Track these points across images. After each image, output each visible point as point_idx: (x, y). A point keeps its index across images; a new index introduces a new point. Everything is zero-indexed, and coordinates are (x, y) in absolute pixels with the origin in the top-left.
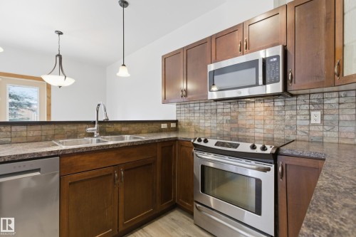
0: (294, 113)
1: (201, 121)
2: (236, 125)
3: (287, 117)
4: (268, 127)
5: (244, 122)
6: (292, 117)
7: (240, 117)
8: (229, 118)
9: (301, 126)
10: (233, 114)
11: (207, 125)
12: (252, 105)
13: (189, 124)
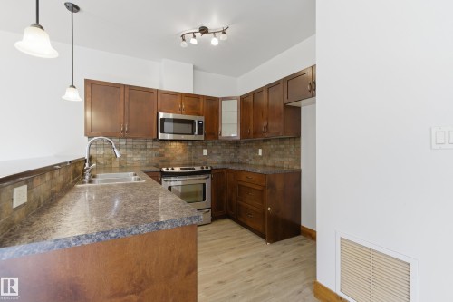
0: (196, 150)
1: (128, 156)
6: (195, 152)
7: (166, 152)
8: (157, 152)
10: (160, 150)
11: (135, 159)
12: (174, 144)
13: (110, 159)
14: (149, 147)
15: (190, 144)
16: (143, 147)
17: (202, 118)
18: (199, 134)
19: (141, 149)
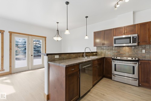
0: (137, 50)
1: (106, 52)
2: (119, 53)
3: (136, 51)
4: (130, 54)
5: (122, 52)
6: (137, 51)
7: (121, 51)
8: (117, 51)
9: (139, 53)
10: (118, 50)
11: (109, 53)
12: (125, 48)
13: (101, 53)
14: (113, 49)
15: (133, 48)
16: (111, 49)
17: (136, 35)
18: (133, 43)
19: (111, 50)
